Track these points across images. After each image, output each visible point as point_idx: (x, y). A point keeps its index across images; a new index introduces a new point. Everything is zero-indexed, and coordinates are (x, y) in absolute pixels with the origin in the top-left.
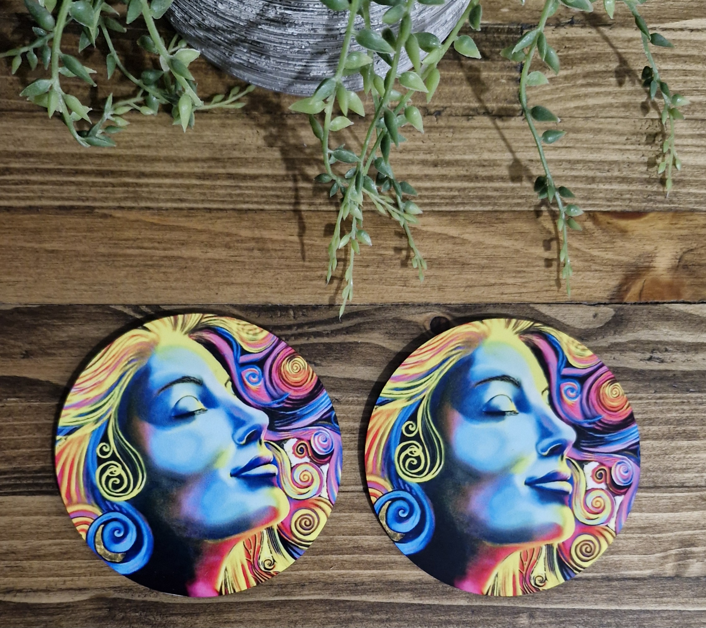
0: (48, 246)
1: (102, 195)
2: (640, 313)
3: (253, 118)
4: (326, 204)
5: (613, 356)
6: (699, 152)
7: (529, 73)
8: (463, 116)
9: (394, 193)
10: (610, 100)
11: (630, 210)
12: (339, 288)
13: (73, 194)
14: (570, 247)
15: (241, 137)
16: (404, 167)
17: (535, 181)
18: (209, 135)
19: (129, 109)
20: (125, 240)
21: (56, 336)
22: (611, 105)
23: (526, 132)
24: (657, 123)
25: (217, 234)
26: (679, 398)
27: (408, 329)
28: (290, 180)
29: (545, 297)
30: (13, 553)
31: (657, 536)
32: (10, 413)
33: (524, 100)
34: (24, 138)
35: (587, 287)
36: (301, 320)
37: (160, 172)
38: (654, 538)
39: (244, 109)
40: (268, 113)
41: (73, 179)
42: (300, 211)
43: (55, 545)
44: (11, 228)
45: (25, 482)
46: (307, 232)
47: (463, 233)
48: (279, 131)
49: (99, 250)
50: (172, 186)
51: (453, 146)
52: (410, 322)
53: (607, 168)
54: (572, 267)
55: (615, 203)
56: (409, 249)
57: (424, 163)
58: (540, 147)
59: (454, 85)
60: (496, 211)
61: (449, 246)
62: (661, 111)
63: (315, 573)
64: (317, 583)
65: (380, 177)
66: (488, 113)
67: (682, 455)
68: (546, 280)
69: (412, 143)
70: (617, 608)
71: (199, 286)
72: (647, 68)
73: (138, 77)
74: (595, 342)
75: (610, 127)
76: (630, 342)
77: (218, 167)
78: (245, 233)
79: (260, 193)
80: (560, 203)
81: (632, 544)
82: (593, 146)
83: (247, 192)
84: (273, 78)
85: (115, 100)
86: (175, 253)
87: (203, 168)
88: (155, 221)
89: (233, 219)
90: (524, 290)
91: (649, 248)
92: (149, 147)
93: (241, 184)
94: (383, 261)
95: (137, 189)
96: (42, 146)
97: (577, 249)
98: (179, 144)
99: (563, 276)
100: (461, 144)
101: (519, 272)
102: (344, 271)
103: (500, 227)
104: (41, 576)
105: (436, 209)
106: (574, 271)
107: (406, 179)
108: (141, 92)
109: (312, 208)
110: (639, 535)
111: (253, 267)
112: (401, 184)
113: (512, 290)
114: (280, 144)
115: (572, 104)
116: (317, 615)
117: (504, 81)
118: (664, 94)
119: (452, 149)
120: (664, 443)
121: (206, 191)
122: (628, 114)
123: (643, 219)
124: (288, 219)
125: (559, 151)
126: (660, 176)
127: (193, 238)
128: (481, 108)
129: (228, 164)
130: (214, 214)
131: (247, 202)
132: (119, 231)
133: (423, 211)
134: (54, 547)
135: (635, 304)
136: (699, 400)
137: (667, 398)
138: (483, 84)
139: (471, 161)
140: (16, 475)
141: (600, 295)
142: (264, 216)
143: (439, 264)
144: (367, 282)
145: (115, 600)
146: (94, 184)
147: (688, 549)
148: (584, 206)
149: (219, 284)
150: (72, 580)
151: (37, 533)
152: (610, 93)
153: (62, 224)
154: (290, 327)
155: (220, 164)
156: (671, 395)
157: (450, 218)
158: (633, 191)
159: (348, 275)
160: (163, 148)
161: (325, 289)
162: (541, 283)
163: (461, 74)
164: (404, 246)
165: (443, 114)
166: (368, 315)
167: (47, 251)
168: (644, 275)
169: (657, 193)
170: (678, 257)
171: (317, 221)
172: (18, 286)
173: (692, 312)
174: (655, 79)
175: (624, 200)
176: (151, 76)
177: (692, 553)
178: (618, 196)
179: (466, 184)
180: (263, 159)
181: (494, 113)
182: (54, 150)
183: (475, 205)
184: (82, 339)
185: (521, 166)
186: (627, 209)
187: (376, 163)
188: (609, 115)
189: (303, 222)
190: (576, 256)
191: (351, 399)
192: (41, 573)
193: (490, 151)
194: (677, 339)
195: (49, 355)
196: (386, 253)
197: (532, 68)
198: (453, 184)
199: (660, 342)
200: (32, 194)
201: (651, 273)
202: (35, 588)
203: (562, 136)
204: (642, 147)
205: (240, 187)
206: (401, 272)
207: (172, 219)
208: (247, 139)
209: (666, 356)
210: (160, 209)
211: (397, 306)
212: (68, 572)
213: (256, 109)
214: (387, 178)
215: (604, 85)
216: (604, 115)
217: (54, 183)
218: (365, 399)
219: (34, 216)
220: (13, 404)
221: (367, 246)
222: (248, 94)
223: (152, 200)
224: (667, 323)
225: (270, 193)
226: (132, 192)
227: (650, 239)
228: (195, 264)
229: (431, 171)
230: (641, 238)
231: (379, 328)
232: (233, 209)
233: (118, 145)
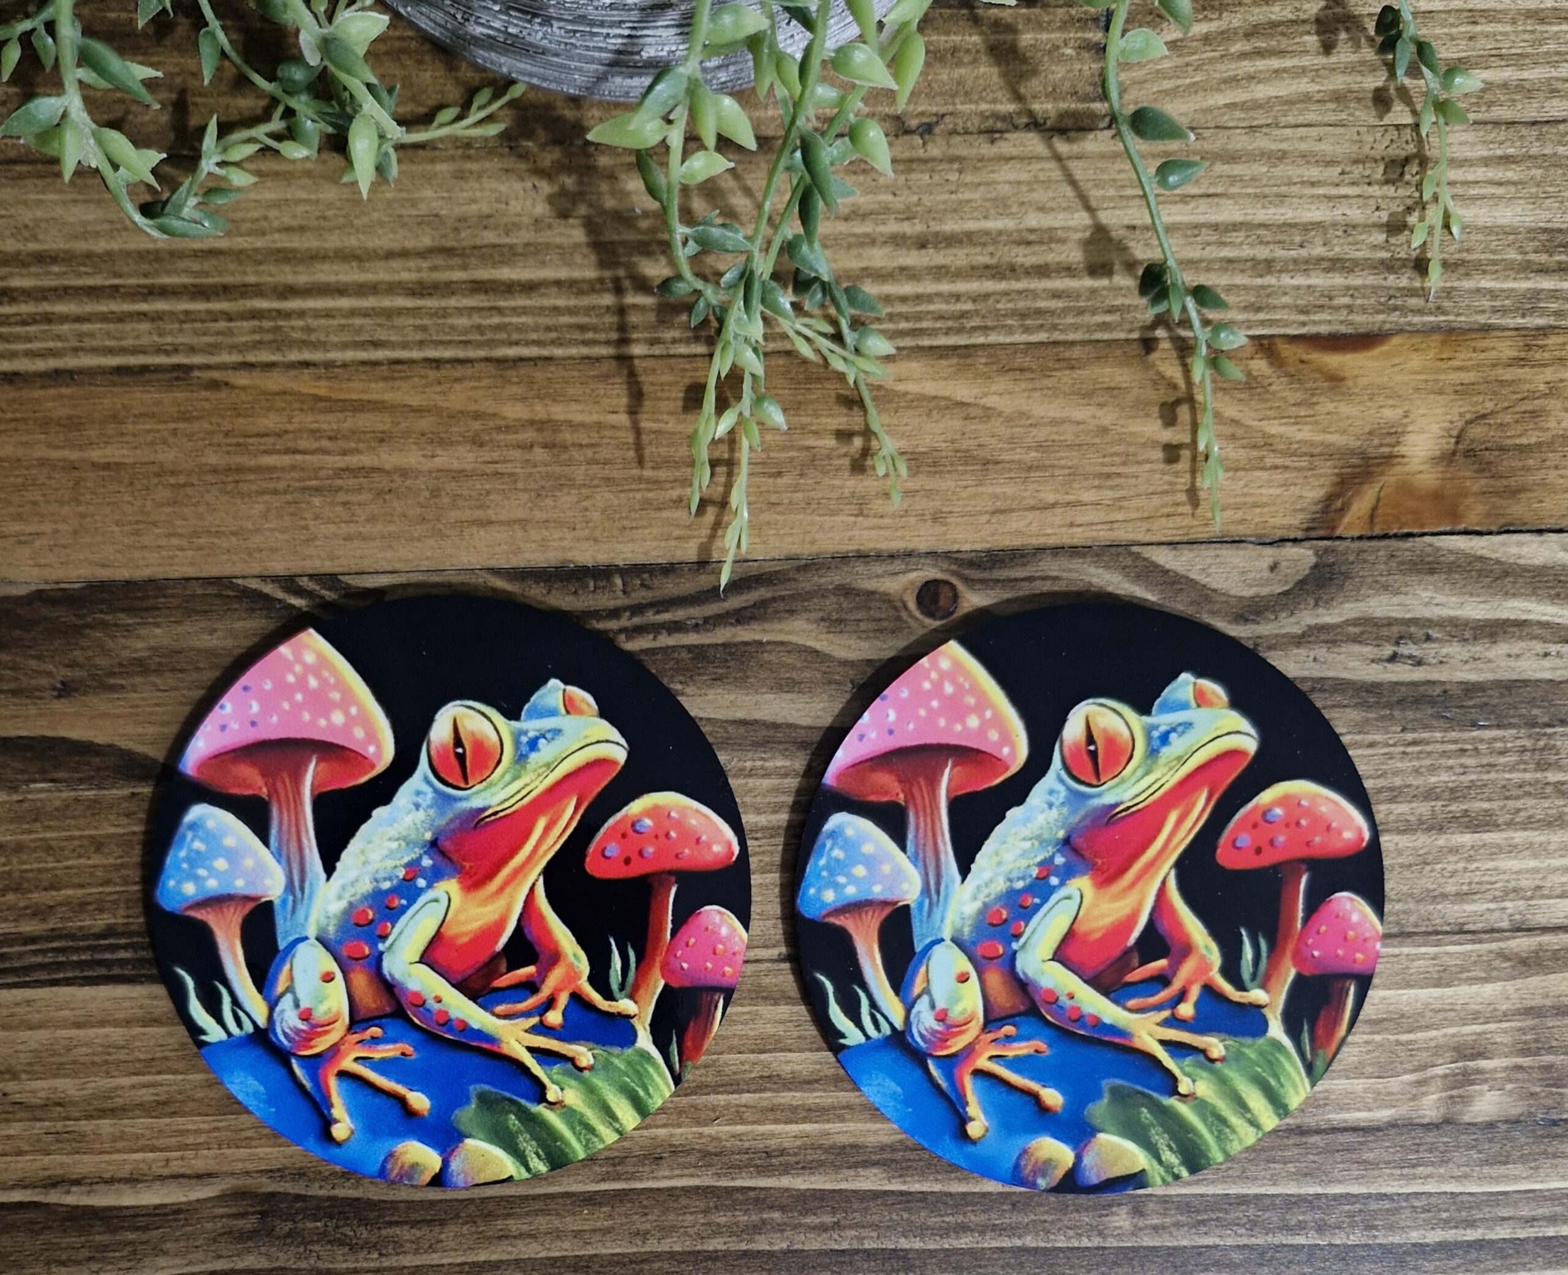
0: (95, 455)
1: (208, 339)
2: (1371, 558)
3: (523, 156)
4: (688, 341)
6: (1501, 198)
7: (1124, 32)
8: (980, 132)
9: (832, 311)
10: (1304, 85)
11: (1350, 330)
12: (718, 526)
13: (145, 341)
14: (1217, 415)
15: (498, 201)
16: (854, 252)
17: (1140, 272)
18: (429, 197)
19: (257, 147)
20: (258, 435)
21: (124, 648)
22: (1307, 98)
23: (1118, 166)
24: (1407, 134)
25: (454, 416)
26: (1455, 742)
27: (869, 608)
28: (607, 290)
29: (1164, 529)
30: (59, 1104)
31: (1404, 1037)
32: (37, 815)
33: (1114, 94)
34: (37, 221)
35: (1255, 505)
36: (640, 596)
37: (328, 284)
38: (1398, 1043)
39: (504, 136)
40: (558, 142)
41: (144, 307)
42: (631, 358)
43: (145, 1086)
44: (17, 420)
45: (75, 958)
46: (647, 403)
47: (986, 395)
48: (580, 183)
49: (204, 460)
50: (353, 313)
51: (961, 202)
52: (873, 593)
53: (1298, 239)
54: (1222, 461)
55: (1316, 317)
56: (867, 433)
57: (897, 241)
58: (1151, 198)
59: (959, 64)
60: (1056, 343)
61: (953, 423)
62: (1419, 107)
63: (682, 1133)
64: (687, 1153)
65: (801, 278)
66: (1035, 124)
67: (1461, 865)
68: (1166, 492)
69: (870, 198)
70: (1320, 1191)
71: (419, 530)
72: (1387, 9)
73: (271, 78)
74: (1273, 625)
75: (1303, 146)
76: (1347, 623)
77: (451, 268)
78: (514, 411)
79: (543, 321)
80: (1196, 321)
81: (1354, 1058)
82: (1267, 191)
83: (515, 320)
84: (561, 66)
85: (224, 129)
86: (366, 460)
87: (419, 270)
88: (322, 392)
89: (486, 382)
90: (1120, 516)
91: (1390, 414)
92: (302, 229)
93: (502, 303)
94: (812, 462)
95: (281, 323)
96: (74, 237)
97: (1234, 422)
98: (365, 220)
99: (1204, 482)
100: (977, 195)
101: (1108, 476)
102: (728, 486)
103: (1066, 378)
104: (118, 1151)
105: (926, 342)
106: (1227, 470)
107: (860, 278)
108: (281, 109)
109: (657, 350)
111: (532, 486)
112: (847, 290)
113: (1091, 515)
115: (1221, 99)
117: (1069, 51)
118: (1424, 69)
119: (958, 209)
120: (1422, 841)
121: (426, 321)
122: (1343, 116)
123: (1376, 352)
124: (605, 377)
125: (1193, 204)
126: (1414, 254)
127: (404, 425)
128: (1019, 114)
129: (473, 261)
130: (446, 371)
131: (517, 343)
132: (246, 416)
133: (898, 347)
134: (143, 1091)
135: (1360, 538)
136: (1499, 745)
137: (1428, 743)
138: (1024, 60)
139: (1000, 233)
140: (55, 945)
141: (1286, 521)
142: (552, 370)
143: (935, 464)
144: (780, 508)
145: (272, 1195)
146: (188, 317)
147: (1471, 1064)
148: (1249, 325)
149: (460, 524)
150: (182, 1158)
151: (106, 1062)
152: (1304, 71)
153: (124, 406)
154: (615, 613)
155: (457, 261)
156: (1438, 735)
157: (955, 361)
158: (1356, 289)
159: (738, 497)
160: (330, 230)
161: (689, 527)
162: (1156, 500)
163: (975, 38)
164: (857, 428)
165: (937, 130)
166: (782, 582)
167: (95, 465)
168: (1382, 474)
169: (1411, 292)
170: (1455, 433)
171: (667, 378)
172: (37, 544)
173: (1484, 553)
174: (1405, 35)
175: (1337, 309)
176: (298, 74)
177: (1479, 1071)
178: (1324, 301)
179: (990, 286)
180: (548, 246)
181: (1049, 123)
182: (102, 245)
183: (1010, 330)
185: (1110, 240)
186: (1343, 329)
187: (789, 248)
188: (1301, 120)
189: (637, 383)
190: (1233, 437)
191: (749, 764)
192: (120, 1145)
193: (1042, 209)
194: (1452, 613)
195: (112, 688)
196: (820, 443)
197: (1131, 21)
198: (962, 286)
199: (1415, 621)
200: (59, 344)
201: (1397, 469)
202: (108, 1175)
203: (1200, 172)
204: (1375, 190)
205: (499, 311)
206: (852, 484)
207: (356, 385)
208: (513, 203)
209: (1428, 651)
210: (329, 365)
211: (844, 559)
212: (173, 1141)
213: (529, 135)
214: (816, 279)
215: (1293, 53)
216: (1291, 120)
217: (104, 318)
218: (779, 763)
219: (64, 391)
220: (43, 796)
221: (776, 429)
222: (513, 104)
223: (315, 345)
224: (1431, 578)
225: (565, 320)
226: (268, 331)
227: (1393, 395)
228: (408, 482)
229: (913, 258)
230: (1375, 392)
231: (806, 610)
232: (487, 360)
233: (234, 228)
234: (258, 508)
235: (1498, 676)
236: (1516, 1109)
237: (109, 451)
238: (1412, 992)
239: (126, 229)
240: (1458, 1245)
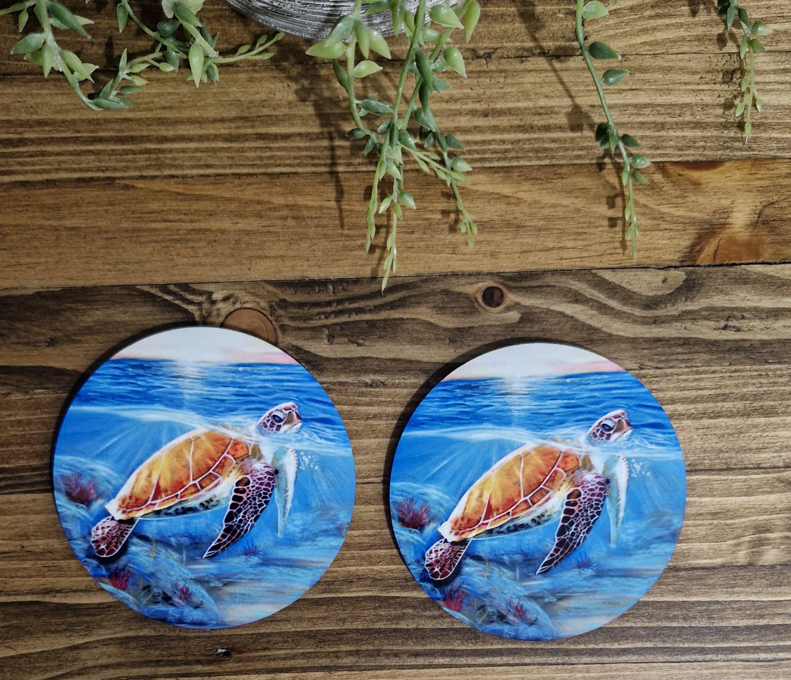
0: (67, 223)
1: (123, 164)
2: (714, 276)
3: (283, 70)
4: (366, 164)
5: (684, 325)
6: (782, 90)
8: (516, 57)
9: (439, 149)
10: (682, 33)
11: (704, 159)
12: (381, 259)
13: (92, 165)
14: (636, 203)
15: (270, 93)
16: (451, 118)
17: (596, 129)
18: (235, 91)
19: (147, 65)
20: (149, 213)
21: (82, 321)
22: (683, 39)
23: (584, 74)
24: (735, 57)
25: (248, 203)
26: (756, 371)
27: (458, 301)
28: (325, 138)
29: (609, 261)
30: (50, 552)
31: (729, 522)
32: (38, 406)
33: (581, 37)
34: (37, 104)
35: (655, 249)
36: (342, 295)
37: (184, 136)
38: (726, 524)
39: (272, 59)
40: (300, 63)
41: (91, 148)
42: (337, 173)
44: (28, 205)
46: (345, 196)
47: (518, 192)
48: (311, 83)
49: (121, 225)
50: (197, 150)
51: (505, 93)
52: (459, 294)
53: (678, 112)
54: (638, 226)
55: (687, 152)
56: (458, 212)
57: (473, 113)
58: (600, 90)
59: (505, 22)
60: (554, 165)
61: (501, 206)
62: (740, 43)
63: (363, 569)
64: (366, 579)
65: (423, 130)
66: (543, 53)
67: (759, 434)
68: (610, 242)
69: (459, 91)
70: (685, 599)
71: (230, 261)
73: (154, 30)
74: (665, 310)
75: (681, 64)
76: (702, 309)
77: (246, 127)
78: (278, 200)
79: (293, 154)
80: (624, 154)
81: (702, 531)
82: (662, 87)
83: (279, 154)
84: (301, 22)
85: (131, 57)
86: (203, 225)
87: (230, 128)
88: (181, 191)
89: (263, 185)
90: (586, 254)
91: (725, 202)
92: (171, 107)
93: (272, 145)
94: (429, 226)
95: (160, 156)
96: (57, 112)
97: (645, 206)
98: (203, 103)
99: (628, 237)
100: (513, 90)
101: (580, 234)
102: (386, 238)
103: (559, 183)
105: (487, 165)
106: (641, 231)
107: (453, 132)
108: (160, 46)
109: (350, 169)
110: (709, 522)
111: (287, 238)
112: (446, 138)
113: (572, 254)
114: (313, 97)
115: (639, 40)
116: (366, 612)
117: (561, 15)
118: (742, 23)
119: (504, 97)
120: (739, 421)
121: (234, 154)
122: (702, 48)
123: (717, 170)
124: (324, 183)
125: (624, 94)
126: (737, 120)
127: (222, 208)
128: (536, 48)
129: (257, 124)
130: (243, 180)
131: (279, 165)
132: (142, 203)
133: (473, 168)
135: (709, 266)
136: (779, 372)
137: (743, 371)
138: (538, 20)
139: (526, 109)
141: (671, 257)
142: (297, 179)
143: (492, 227)
144: (413, 250)
146: (113, 152)
147: (763, 535)
148: (653, 156)
149: (250, 258)
152: (682, 25)
153: (82, 198)
154: (329, 304)
155: (250, 124)
156: (748, 367)
157: (502, 174)
158: (708, 138)
159: (391, 243)
160: (185, 108)
161: (366, 259)
162: (605, 246)
163: (513, 9)
164: (452, 209)
165: (493, 56)
166: (414, 288)
167: (68, 229)
168: (720, 233)
169: (736, 139)
170: (758, 212)
171: (356, 183)
172: (38, 268)
173: (772, 273)
174: (732, 5)
175: (698, 148)
176: (168, 28)
177: (767, 539)
178: (691, 144)
179: (520, 136)
180: (295, 116)
181: (551, 53)
182: (70, 116)
183: (531, 159)
184: (109, 323)
185: (582, 112)
186: (701, 158)
187: (415, 115)
188: (680, 50)
189: (340, 186)
190: (644, 214)
191: (397, 381)
193: (547, 97)
194: (756, 305)
195: (75, 342)
196: (433, 216)
198: (506, 136)
199: (736, 309)
200: (49, 167)
201: (727, 231)
204: (718, 87)
205: (270, 149)
206: (450, 238)
207: (199, 187)
208: (277, 94)
209: (743, 324)
210: (184, 177)
211: (446, 276)
213: (286, 60)
214: (431, 131)
215: (675, 16)
216: (675, 50)
217: (71, 153)
218: (413, 381)
219: (51, 190)
220: (41, 396)
221: (411, 209)
222: (277, 43)
223: (177, 167)
224: (744, 287)
225: (304, 153)
226: (154, 160)
227: (726, 192)
228: (225, 237)
229: (481, 122)
230: (717, 191)
231: (426, 302)
232: (264, 174)
233: (137, 108)
234: (148, 250)
235: (779, 337)
236: (785, 559)
237: (72, 221)
238: (733, 499)
239: (82, 108)
240: (755, 627)
